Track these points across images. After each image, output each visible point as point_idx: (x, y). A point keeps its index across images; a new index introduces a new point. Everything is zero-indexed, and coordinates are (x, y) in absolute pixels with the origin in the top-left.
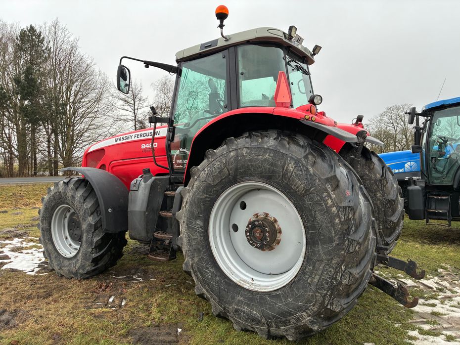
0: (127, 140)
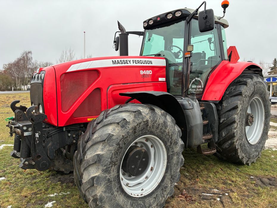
0: (126, 65)
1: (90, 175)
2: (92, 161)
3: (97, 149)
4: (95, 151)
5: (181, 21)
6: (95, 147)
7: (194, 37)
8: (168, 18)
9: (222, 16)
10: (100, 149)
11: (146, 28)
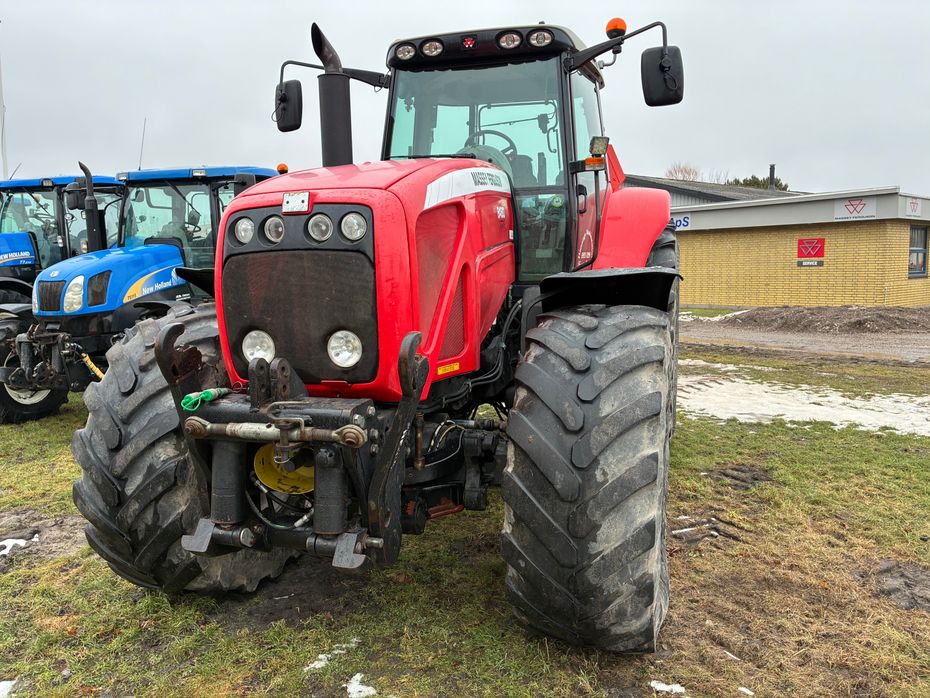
1: (632, 522)
2: (642, 477)
3: (639, 442)
4: (636, 449)
5: (506, 65)
6: (628, 437)
7: (489, 107)
8: (504, 44)
9: (611, 61)
10: (646, 441)
11: (395, 63)
